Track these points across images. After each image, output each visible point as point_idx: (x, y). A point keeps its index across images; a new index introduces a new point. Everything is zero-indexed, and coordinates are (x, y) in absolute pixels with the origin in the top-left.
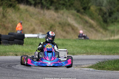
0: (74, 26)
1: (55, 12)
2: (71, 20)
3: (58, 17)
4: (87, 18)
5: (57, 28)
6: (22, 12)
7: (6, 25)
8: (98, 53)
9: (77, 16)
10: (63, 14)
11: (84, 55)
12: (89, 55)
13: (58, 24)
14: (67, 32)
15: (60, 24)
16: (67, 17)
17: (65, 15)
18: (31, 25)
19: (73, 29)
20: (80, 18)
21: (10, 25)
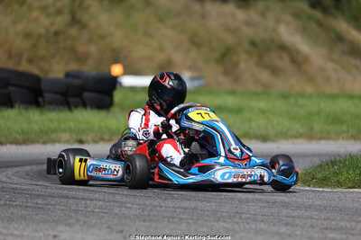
0: (298, 52)
1: (240, 7)
2: (289, 34)
3: (248, 24)
4: (343, 26)
5: (243, 56)
6: (132, 7)
7: (81, 48)
8: (344, 135)
9: (310, 18)
10: (263, 14)
11: (300, 141)
12: (314, 142)
13: (246, 45)
14: (275, 71)
15: (253, 44)
16: (278, 21)
17: (270, 16)
18: (161, 49)
19: (294, 61)
20: (320, 24)
21: (93, 49)
